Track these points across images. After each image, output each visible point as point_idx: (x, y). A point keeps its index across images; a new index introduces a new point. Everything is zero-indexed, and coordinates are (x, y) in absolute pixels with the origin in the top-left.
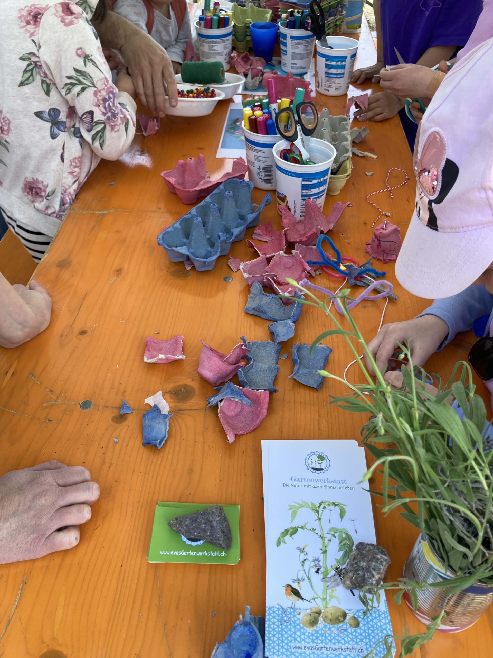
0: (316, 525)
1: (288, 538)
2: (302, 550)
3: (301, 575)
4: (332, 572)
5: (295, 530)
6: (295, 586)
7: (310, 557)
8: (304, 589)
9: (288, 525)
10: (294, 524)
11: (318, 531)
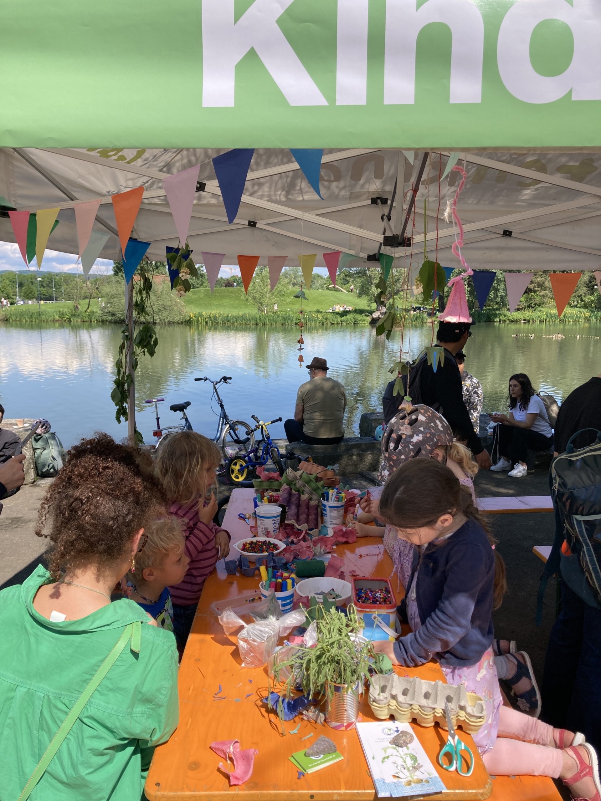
0: (397, 754)
1: (386, 760)
2: (395, 763)
3: (398, 771)
4: (411, 768)
5: (388, 757)
6: (397, 775)
7: (399, 764)
8: (400, 775)
9: (385, 756)
10: (387, 755)
11: (399, 755)
